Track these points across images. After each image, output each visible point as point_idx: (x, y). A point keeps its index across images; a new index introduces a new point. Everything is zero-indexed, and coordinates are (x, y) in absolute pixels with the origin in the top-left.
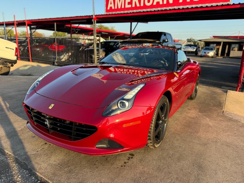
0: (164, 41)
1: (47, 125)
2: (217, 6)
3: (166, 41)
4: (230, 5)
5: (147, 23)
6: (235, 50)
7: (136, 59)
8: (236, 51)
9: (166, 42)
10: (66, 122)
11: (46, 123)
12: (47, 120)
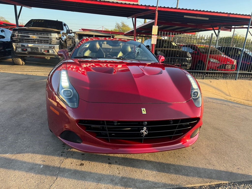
1: (143, 133)
2: (129, 4)
3: (71, 32)
4: (139, 5)
10: (172, 122)
11: (142, 131)
12: (145, 127)
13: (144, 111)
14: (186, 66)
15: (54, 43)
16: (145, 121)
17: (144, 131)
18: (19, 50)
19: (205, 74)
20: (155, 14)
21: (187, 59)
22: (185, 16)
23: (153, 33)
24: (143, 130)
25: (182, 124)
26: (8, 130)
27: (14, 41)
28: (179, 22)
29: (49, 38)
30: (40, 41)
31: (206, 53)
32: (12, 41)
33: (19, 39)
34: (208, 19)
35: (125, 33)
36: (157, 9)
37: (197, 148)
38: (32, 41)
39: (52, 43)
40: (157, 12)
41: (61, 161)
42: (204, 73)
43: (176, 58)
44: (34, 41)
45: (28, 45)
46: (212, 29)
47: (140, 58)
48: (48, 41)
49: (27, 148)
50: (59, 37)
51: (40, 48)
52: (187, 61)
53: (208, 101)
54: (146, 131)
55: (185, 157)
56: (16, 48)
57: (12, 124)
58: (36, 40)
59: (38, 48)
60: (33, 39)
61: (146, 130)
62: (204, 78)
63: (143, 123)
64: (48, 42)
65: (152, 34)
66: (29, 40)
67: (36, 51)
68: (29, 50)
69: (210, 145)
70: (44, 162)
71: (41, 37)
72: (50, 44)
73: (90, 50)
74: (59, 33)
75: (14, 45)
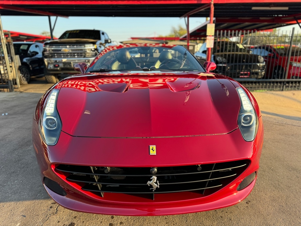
0: (106, 42)
1: (151, 186)
3: (109, 41)
5: (68, 18)
6: (156, 53)
7: (120, 63)
8: (158, 53)
9: (109, 43)
10: (200, 168)
11: (149, 183)
12: (154, 177)
13: (153, 150)
14: (257, 73)
15: (88, 55)
16: (153, 168)
17: (154, 182)
18: (51, 67)
19: (285, 84)
20: (209, 9)
21: (258, 64)
22: (254, 8)
23: (209, 33)
24: (151, 180)
25: (219, 171)
26: (3, 167)
27: (46, 57)
28: (248, 17)
29: (82, 50)
30: (72, 55)
31: (285, 54)
32: (44, 56)
33: (51, 54)
34: (287, 8)
35: (181, 37)
36: (213, 3)
37: (254, 202)
38: (64, 55)
39: (87, 56)
40: (212, 6)
41: (46, 217)
42: (283, 82)
43: (241, 64)
44: (67, 56)
45: (62, 60)
46: (295, 22)
47: (177, 67)
48: (82, 54)
49: (12, 195)
50: (94, 49)
51: (73, 63)
52: (259, 68)
53: (284, 123)
54: (156, 183)
55: (232, 219)
56: (48, 63)
57: (11, 159)
58: (68, 54)
59: (70, 63)
60: (65, 52)
61: (157, 181)
62: (284, 89)
63: (151, 170)
64: (82, 56)
65: (207, 34)
66: (61, 54)
67: (68, 66)
68: (61, 65)
69: (279, 198)
70: (24, 218)
71: (74, 50)
72: (85, 57)
73: (119, 61)
74: (94, 43)
75: (46, 61)
